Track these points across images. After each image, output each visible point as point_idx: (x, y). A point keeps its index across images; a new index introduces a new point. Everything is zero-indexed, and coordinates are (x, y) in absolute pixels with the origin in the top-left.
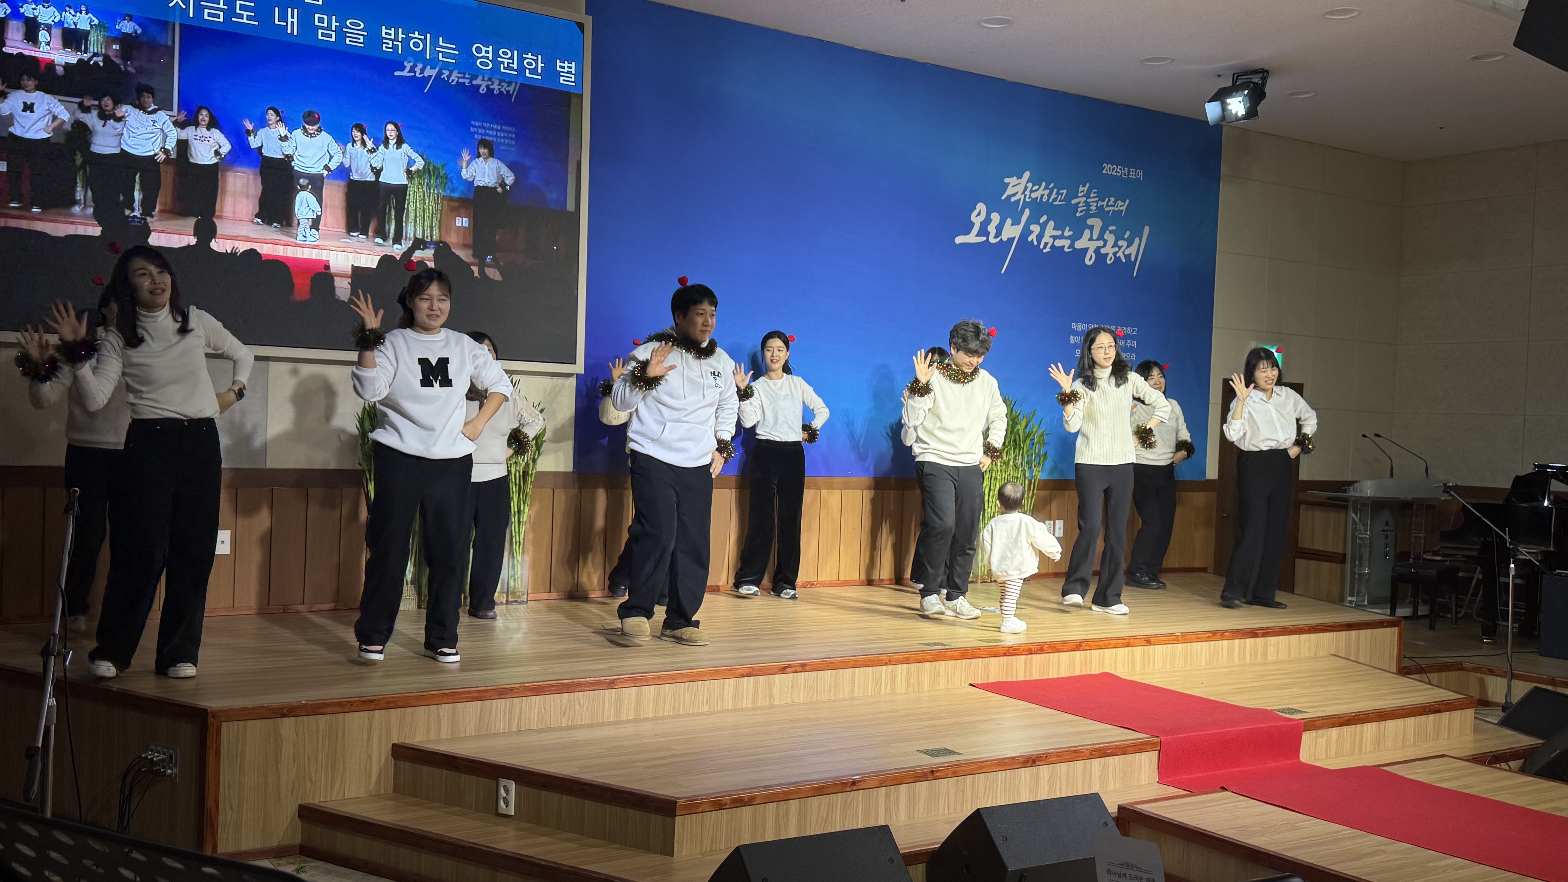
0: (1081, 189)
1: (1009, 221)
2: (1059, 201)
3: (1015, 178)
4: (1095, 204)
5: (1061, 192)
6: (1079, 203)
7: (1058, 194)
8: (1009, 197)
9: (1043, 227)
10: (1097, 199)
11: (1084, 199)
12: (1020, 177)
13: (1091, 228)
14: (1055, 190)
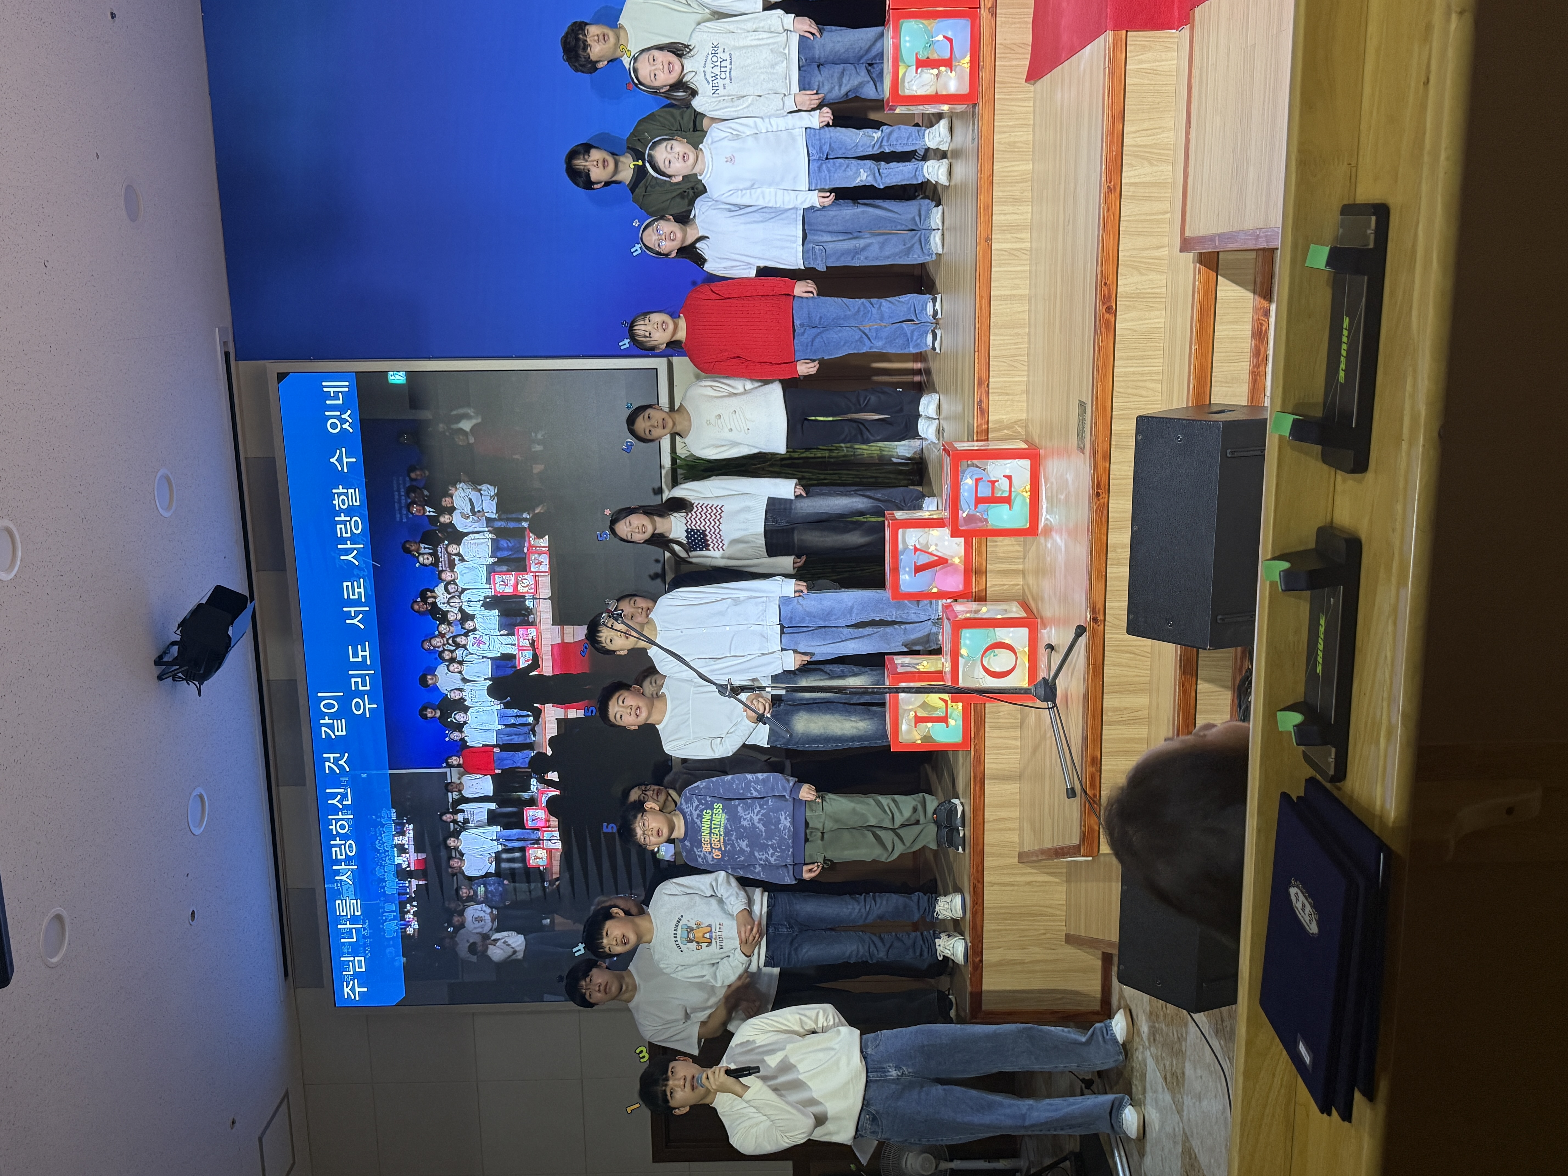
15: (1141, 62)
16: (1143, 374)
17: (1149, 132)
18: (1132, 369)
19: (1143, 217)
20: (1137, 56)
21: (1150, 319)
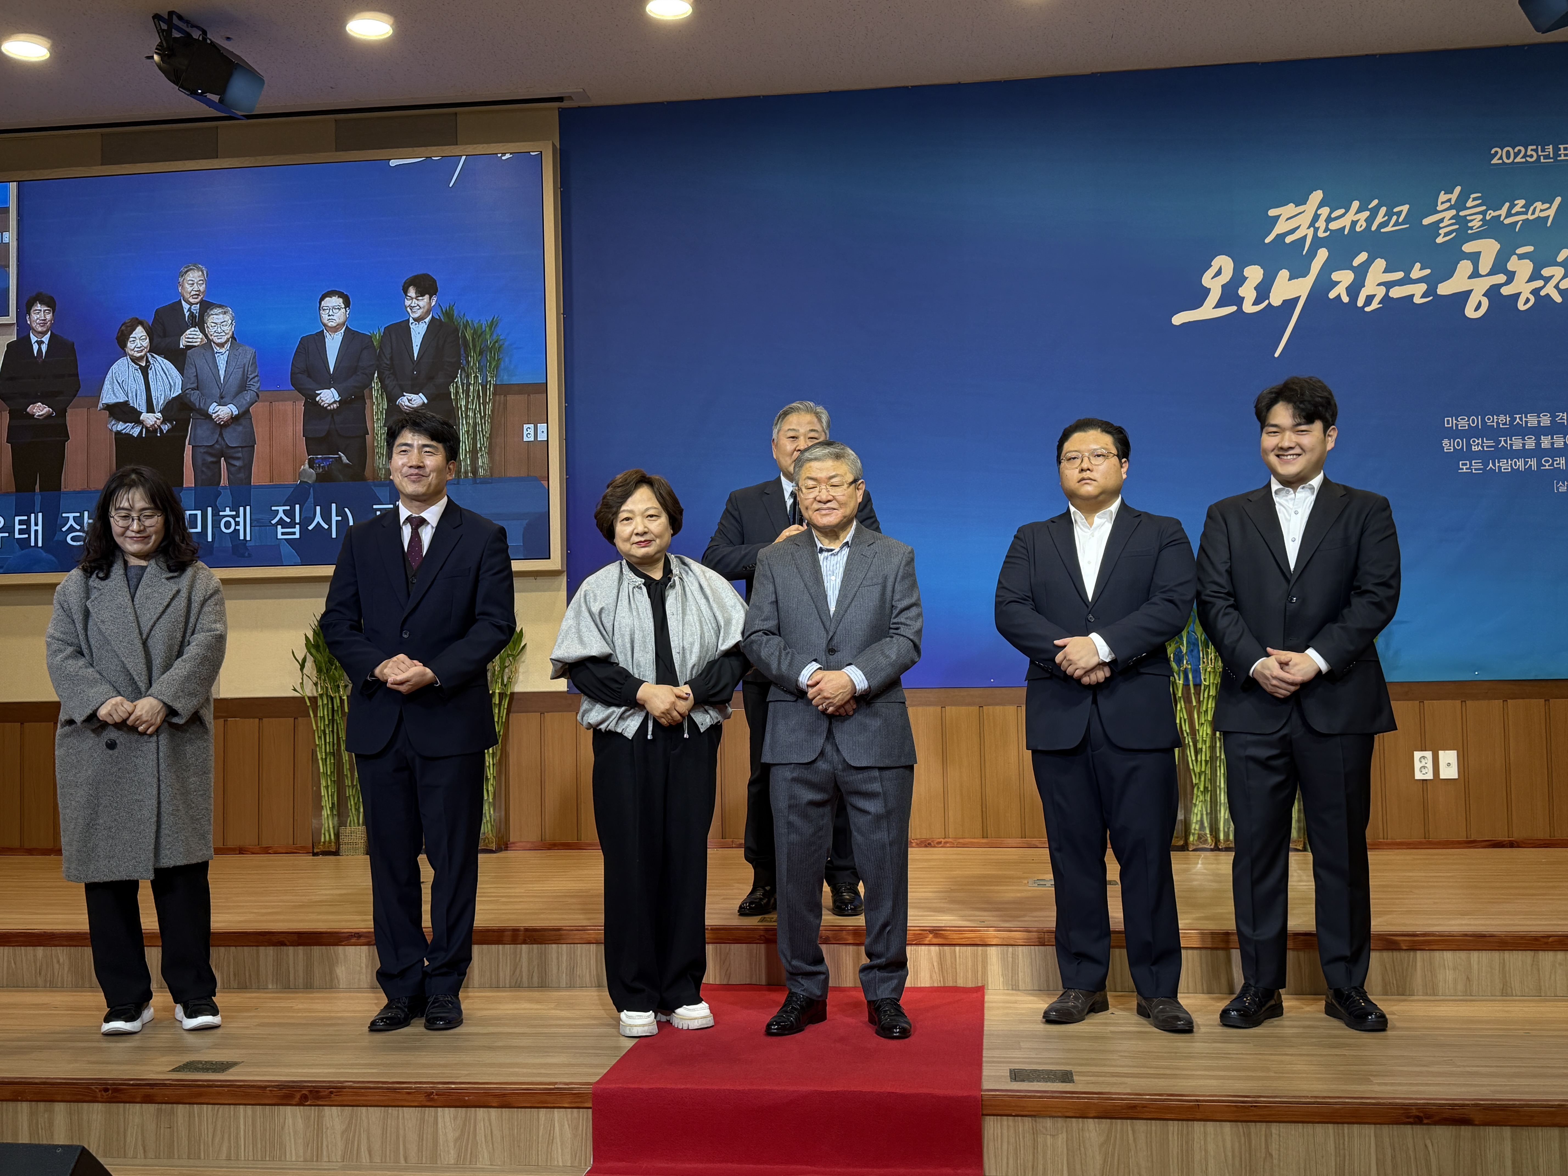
0: (1443, 197)
1: (1284, 274)
2: (1393, 226)
3: (1292, 205)
4: (1481, 217)
5: (1395, 210)
6: (1442, 220)
7: (1390, 214)
8: (1281, 237)
9: (1361, 273)
10: (1484, 208)
11: (1453, 212)
12: (1301, 201)
13: (1475, 258)
14: (1383, 210)
15: (562, 1126)
16: (237, 1138)
17: (489, 1138)
18: (242, 1127)
19: (401, 1132)
20: (568, 1121)
21: (295, 1143)
